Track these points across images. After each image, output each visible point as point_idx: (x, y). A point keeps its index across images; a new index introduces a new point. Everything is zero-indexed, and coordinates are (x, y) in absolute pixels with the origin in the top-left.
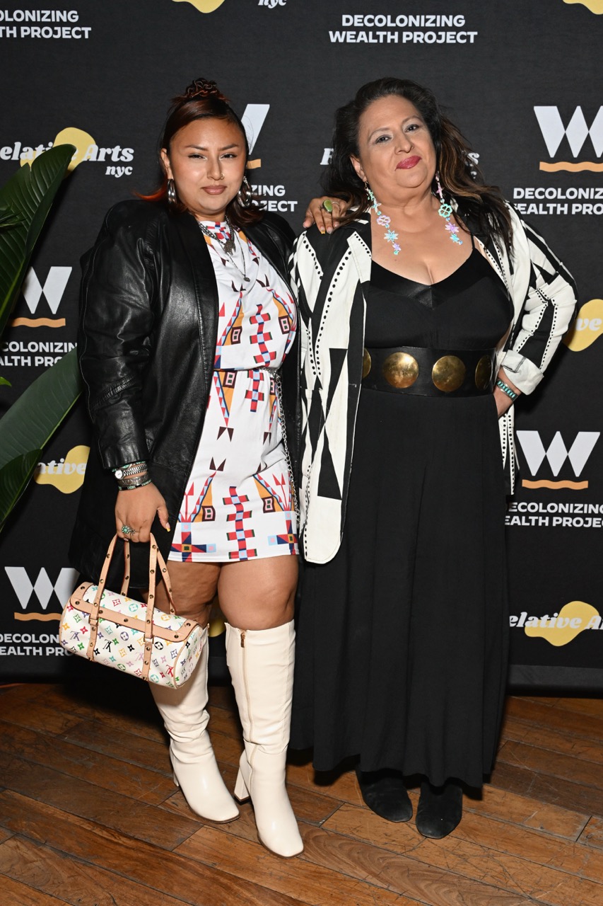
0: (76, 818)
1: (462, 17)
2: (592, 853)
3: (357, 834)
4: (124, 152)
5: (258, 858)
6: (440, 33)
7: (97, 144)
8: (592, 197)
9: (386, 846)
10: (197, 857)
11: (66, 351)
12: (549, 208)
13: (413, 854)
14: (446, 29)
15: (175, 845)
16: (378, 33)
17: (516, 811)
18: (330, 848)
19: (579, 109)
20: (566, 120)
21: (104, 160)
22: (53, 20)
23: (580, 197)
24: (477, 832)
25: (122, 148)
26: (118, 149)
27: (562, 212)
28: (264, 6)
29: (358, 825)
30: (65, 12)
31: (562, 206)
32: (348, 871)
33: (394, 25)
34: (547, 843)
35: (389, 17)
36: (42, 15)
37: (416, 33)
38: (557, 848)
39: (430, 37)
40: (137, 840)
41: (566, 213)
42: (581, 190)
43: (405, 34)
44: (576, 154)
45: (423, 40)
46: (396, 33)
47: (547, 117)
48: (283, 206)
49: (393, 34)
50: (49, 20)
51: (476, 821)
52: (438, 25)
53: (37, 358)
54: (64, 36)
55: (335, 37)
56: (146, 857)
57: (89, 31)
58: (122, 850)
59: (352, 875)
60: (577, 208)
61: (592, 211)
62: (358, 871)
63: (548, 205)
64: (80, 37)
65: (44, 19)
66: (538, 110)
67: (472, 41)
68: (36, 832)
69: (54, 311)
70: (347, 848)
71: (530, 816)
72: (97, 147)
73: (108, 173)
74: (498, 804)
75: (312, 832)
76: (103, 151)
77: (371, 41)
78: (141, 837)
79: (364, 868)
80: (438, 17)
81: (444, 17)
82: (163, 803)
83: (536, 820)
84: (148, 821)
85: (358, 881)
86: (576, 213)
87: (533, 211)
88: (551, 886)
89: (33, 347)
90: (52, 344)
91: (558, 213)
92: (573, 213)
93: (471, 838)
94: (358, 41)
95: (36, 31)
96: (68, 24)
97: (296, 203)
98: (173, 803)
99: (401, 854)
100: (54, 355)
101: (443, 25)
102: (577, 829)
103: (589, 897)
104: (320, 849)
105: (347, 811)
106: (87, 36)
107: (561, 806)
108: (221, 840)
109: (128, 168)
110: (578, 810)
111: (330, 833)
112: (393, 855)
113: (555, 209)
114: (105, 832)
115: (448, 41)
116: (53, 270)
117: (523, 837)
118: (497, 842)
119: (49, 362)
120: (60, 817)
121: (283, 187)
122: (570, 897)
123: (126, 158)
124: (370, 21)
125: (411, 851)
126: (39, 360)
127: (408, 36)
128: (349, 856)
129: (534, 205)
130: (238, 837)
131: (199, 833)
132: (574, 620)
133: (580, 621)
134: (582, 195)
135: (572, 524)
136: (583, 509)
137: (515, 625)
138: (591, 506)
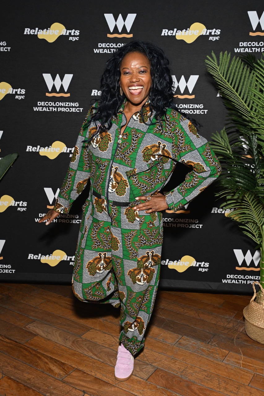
2: (179, 349)
3: (93, 340)
4: (22, 90)
5: (54, 348)
7: (12, 88)
8: (188, 108)
9: (102, 345)
10: (31, 347)
13: (112, 348)
15: (25, 342)
16: (111, 50)
18: (81, 345)
19: (183, 76)
20: (179, 80)
21: (14, 93)
23: (184, 108)
25: (21, 89)
26: (20, 89)
28: (71, 40)
29: (94, 337)
32: (86, 353)
33: (116, 47)
34: (163, 345)
35: (115, 44)
38: (166, 347)
40: (11, 340)
42: (184, 105)
44: (182, 92)
48: (78, 110)
55: (96, 51)
56: (13, 346)
58: (5, 343)
59: (87, 354)
61: (189, 112)
62: (89, 353)
64: (7, 51)
70: (88, 345)
71: (160, 335)
72: (12, 89)
73: (16, 98)
75: (76, 339)
76: (14, 90)
77: (109, 52)
78: (12, 339)
79: (92, 352)
82: (24, 327)
83: (162, 336)
84: (18, 333)
85: (88, 357)
88: (160, 361)
94: (104, 52)
96: (3, 46)
97: (82, 109)
98: (28, 327)
99: (107, 348)
102: (176, 340)
103: (173, 365)
105: (92, 332)
106: (9, 50)
108: (42, 341)
109: (23, 96)
110: (178, 334)
111: (83, 339)
112: (104, 348)
117: (155, 343)
121: (78, 103)
122: (166, 365)
123: (22, 93)
124: (108, 45)
125: (112, 346)
128: (88, 348)
130: (49, 340)
131: (35, 338)
132: (186, 262)
133: (188, 263)
134: (185, 107)
135: (184, 226)
136: (188, 221)
137: (164, 264)
138: (191, 220)
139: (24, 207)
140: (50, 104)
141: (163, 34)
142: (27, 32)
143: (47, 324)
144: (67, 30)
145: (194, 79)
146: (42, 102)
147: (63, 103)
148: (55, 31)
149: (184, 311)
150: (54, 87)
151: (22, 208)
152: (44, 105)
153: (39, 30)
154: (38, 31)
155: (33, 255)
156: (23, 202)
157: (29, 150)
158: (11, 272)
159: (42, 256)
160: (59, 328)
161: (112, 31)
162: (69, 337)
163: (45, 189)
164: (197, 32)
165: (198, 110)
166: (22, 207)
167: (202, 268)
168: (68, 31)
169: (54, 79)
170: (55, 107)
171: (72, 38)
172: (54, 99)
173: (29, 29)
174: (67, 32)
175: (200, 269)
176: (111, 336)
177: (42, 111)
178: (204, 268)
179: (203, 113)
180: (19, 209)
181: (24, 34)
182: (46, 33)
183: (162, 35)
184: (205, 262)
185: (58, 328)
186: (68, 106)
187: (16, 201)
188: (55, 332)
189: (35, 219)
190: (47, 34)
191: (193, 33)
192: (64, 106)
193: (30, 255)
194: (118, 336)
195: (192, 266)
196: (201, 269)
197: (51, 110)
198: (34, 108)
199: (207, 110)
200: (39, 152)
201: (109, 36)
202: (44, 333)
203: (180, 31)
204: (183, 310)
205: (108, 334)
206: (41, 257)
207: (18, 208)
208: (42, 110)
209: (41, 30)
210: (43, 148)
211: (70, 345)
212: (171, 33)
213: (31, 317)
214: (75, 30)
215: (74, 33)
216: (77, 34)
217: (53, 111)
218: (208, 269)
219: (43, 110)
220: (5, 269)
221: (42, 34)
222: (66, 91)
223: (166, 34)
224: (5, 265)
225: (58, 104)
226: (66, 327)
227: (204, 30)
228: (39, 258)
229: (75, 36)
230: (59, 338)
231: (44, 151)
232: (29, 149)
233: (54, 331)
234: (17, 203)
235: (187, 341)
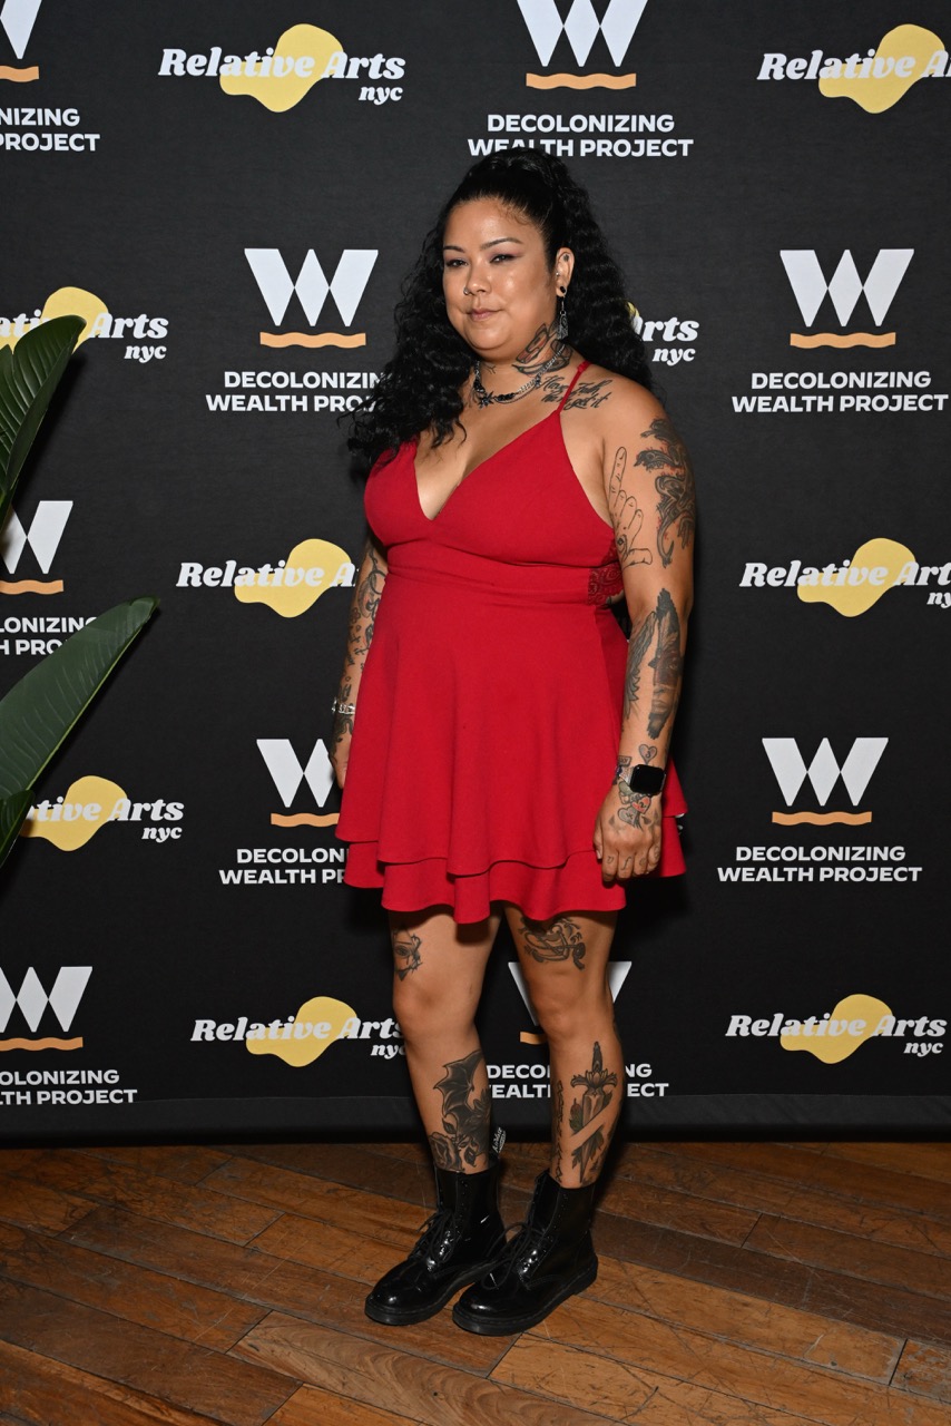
0: (97, 1379)
1: (670, 117)
2: (917, 1404)
3: (548, 1388)
4: (154, 323)
6: (636, 142)
7: (110, 312)
9: (595, 1408)
11: (64, 630)
12: (805, 402)
13: (639, 1419)
14: (646, 135)
16: (542, 142)
17: (790, 1336)
18: (506, 1415)
19: (847, 254)
20: (829, 270)
21: (122, 336)
22: (40, 123)
24: (735, 1376)
25: (150, 317)
26: (143, 319)
27: (825, 408)
28: (367, 100)
29: (546, 1372)
30: (58, 111)
31: (826, 399)
33: (566, 129)
34: (845, 1389)
35: (559, 118)
36: (22, 116)
37: (600, 142)
38: (861, 1398)
39: (622, 148)
40: (197, 1415)
41: (831, 409)
43: (583, 143)
44: (844, 321)
45: (612, 151)
46: (571, 142)
47: (800, 265)
49: (565, 143)
50: (34, 123)
51: (730, 1356)
52: (634, 129)
53: (18, 642)
54: (58, 148)
55: (477, 148)
57: (96, 140)
60: (848, 402)
61: (870, 406)
63: (804, 398)
64: (82, 148)
65: (26, 122)
66: (786, 255)
67: (685, 153)
68: (33, 1408)
69: (45, 570)
70: (534, 1414)
71: (812, 1343)
72: (110, 317)
73: (128, 356)
74: (761, 1325)
75: (476, 1387)
76: (120, 323)
78: (199, 1408)
80: (634, 117)
81: (643, 119)
82: (234, 1347)
83: (822, 1349)
84: (214, 1381)
86: (846, 409)
87: (781, 407)
89: (13, 625)
90: (42, 620)
91: (820, 409)
92: (842, 409)
93: (725, 1386)
95: (13, 140)
96: (64, 129)
98: (252, 1346)
99: (620, 1421)
100: (46, 637)
101: (641, 129)
102: (889, 1363)
104: (493, 1418)
105: (527, 1347)
106: (93, 148)
107: (858, 1323)
108: (332, 1409)
109: (158, 349)
110: (886, 1330)
111: (504, 1388)
112: (607, 1423)
113: (814, 404)
114: (145, 1404)
115: (650, 154)
116: (43, 505)
117: (806, 1382)
118: (768, 1392)
119: (37, 647)
120: (70, 1380)
123: (156, 333)
124: (530, 123)
125: (635, 1414)
126: (23, 646)
127: (588, 146)
129: (783, 399)
130: (360, 1401)
131: (296, 1398)
132: (854, 1023)
133: (863, 1024)
134: (855, 383)
135: (848, 877)
136: (864, 854)
137: (765, 1033)
138: (877, 850)
139: (172, 824)
140: (280, 380)
141: (763, 75)
142: (172, 67)
143: (323, 1326)
144: (349, 57)
145: (893, 264)
146: (245, 374)
147: (335, 375)
148: (295, 59)
149: (862, 1222)
150: (295, 304)
151: (161, 830)
152: (254, 385)
153: (228, 59)
154: (222, 62)
155: (211, 1024)
156: (167, 802)
157: (190, 579)
158: (121, 1101)
159: (253, 1026)
160: (384, 1342)
161: (545, 61)
162: (443, 1383)
163: (264, 745)
164: (907, 67)
165: (907, 397)
166: (164, 824)
167: (920, 1040)
168: (356, 63)
169: (294, 271)
170: (299, 393)
171: (372, 90)
172: (297, 360)
173: (181, 54)
174: (348, 63)
175: (910, 1048)
176: (611, 1363)
177: (246, 412)
178: (926, 1039)
179: (930, 408)
180: (149, 833)
181: (160, 74)
182: (257, 69)
183: (759, 78)
184: (930, 1019)
185: (377, 1339)
186: (358, 386)
187: (134, 798)
188: (374, 1360)
189: (222, 873)
190: (260, 75)
191: (893, 71)
192: (342, 386)
193: (199, 1024)
194: (642, 1360)
195: (876, 1034)
196: (916, 1045)
197: (283, 408)
198: (209, 398)
199: (946, 397)
200: (231, 589)
201: (533, 81)
202: (330, 1372)
203: (837, 61)
204: (858, 1218)
205: (600, 1356)
206: (248, 1029)
207: (147, 830)
208: (243, 409)
209: (237, 59)
210: (251, 571)
211: (461, 1421)
212: (800, 68)
213: (245, 1297)
214: (387, 57)
215: (381, 72)
216: (393, 74)
217: (294, 409)
218: (941, 1045)
219: (249, 409)
220: (95, 1086)
221: (239, 75)
222: (348, 321)
223: (778, 76)
224: (91, 1073)
225: (312, 380)
226: (412, 1335)
227: (937, 58)
228: (239, 1037)
229: (384, 83)
230: (400, 1390)
231: (252, 585)
232: (190, 574)
233: (367, 1359)
234: (138, 807)
235: (933, 1360)
